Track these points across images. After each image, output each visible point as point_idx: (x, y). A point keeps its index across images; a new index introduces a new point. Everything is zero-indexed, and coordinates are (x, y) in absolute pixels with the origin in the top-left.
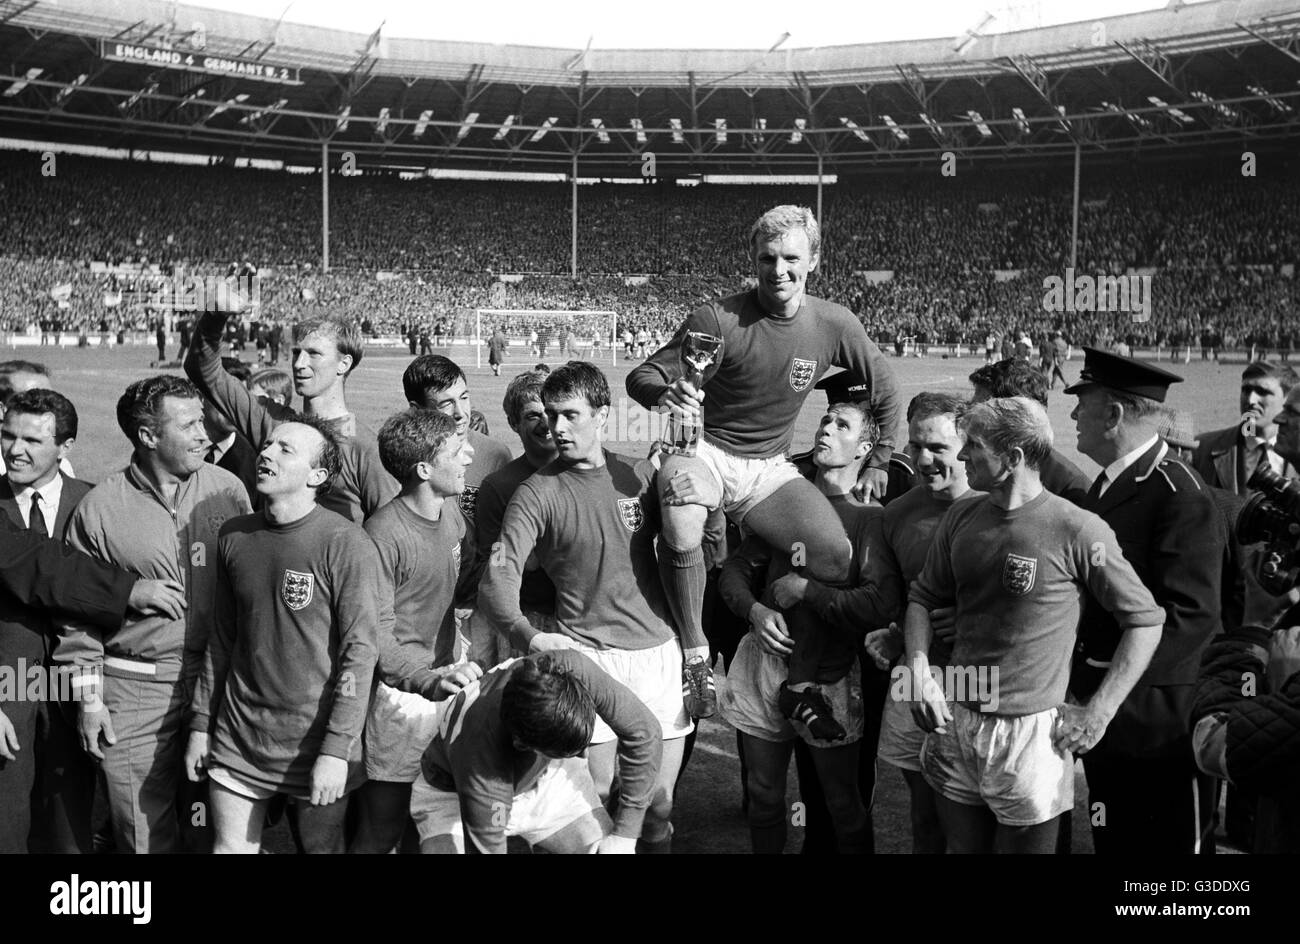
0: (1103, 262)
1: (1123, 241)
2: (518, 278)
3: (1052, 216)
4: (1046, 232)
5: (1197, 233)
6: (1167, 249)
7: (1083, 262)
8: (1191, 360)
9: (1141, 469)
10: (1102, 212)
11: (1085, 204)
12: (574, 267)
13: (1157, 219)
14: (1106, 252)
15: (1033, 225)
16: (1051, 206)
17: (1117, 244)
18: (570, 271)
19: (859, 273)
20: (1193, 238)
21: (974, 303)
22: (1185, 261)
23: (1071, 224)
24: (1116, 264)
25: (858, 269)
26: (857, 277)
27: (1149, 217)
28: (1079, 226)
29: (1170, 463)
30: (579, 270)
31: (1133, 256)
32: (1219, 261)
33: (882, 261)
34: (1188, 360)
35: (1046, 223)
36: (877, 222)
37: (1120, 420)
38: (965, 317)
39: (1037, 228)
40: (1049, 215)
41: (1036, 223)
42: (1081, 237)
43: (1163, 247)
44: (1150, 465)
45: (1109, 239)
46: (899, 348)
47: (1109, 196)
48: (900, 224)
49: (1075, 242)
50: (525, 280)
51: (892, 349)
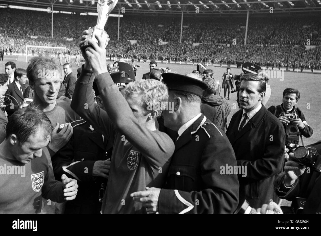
0: (188, 41)
1: (192, 36)
2: (36, 37)
3: (176, 29)
4: (174, 33)
5: (209, 35)
6: (202, 39)
7: (183, 41)
8: (208, 66)
9: (194, 128)
10: (187, 29)
11: (183, 26)
12: (52, 35)
13: (200, 31)
14: (188, 39)
15: (171, 31)
16: (176, 26)
17: (191, 37)
18: (51, 36)
19: (129, 41)
20: (208, 36)
21: (157, 50)
22: (206, 42)
23: (180, 31)
24: (191, 42)
25: (128, 39)
26: (128, 42)
27: (198, 31)
28: (182, 32)
29: (207, 124)
30: (54, 36)
31: (194, 40)
32: (214, 42)
33: (134, 38)
34: (207, 66)
35: (174, 31)
36: (133, 28)
37: (180, 106)
38: (155, 53)
39: (172, 32)
40: (175, 28)
41: (172, 30)
42: (182, 35)
43: (201, 38)
44: (198, 126)
45: (189, 35)
46: (139, 60)
47: (189, 25)
48: (139, 28)
49: (181, 36)
50: (38, 38)
51: (138, 60)
